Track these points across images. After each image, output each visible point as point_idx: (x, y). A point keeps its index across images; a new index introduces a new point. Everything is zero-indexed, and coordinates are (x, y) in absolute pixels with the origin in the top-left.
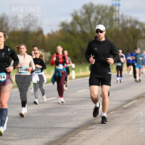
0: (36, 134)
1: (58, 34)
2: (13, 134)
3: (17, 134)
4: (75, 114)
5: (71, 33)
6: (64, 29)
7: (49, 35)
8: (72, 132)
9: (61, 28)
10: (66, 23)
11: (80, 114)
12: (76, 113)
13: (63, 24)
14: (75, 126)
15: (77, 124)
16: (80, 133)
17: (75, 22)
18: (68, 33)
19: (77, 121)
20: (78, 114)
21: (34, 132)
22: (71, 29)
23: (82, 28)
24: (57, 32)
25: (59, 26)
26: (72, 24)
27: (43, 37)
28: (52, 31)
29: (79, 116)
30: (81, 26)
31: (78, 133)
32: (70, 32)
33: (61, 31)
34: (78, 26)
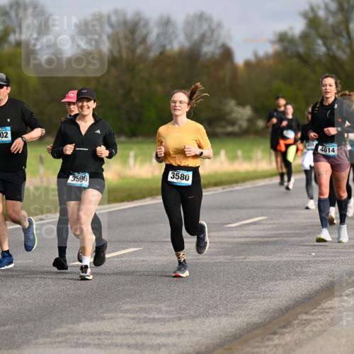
0: (215, 307)
1: (271, 62)
2: (161, 305)
3: (169, 306)
4: (310, 259)
5: (303, 59)
6: (285, 50)
7: (248, 64)
8: (303, 302)
9: (278, 47)
10: (290, 34)
11: (324, 256)
12: (314, 254)
13: (283, 38)
14: (310, 287)
15: (316, 282)
16: (323, 305)
17: (313, 33)
18: (295, 60)
19: (316, 274)
20: (318, 257)
21: (211, 302)
22: (301, 50)
23: (329, 49)
24: (267, 57)
25: (273, 42)
26: (305, 36)
27: (234, 68)
28: (256, 55)
29: (321, 261)
30: (325, 44)
31: (319, 304)
32: (299, 56)
33: (277, 55)
34: (320, 42)
